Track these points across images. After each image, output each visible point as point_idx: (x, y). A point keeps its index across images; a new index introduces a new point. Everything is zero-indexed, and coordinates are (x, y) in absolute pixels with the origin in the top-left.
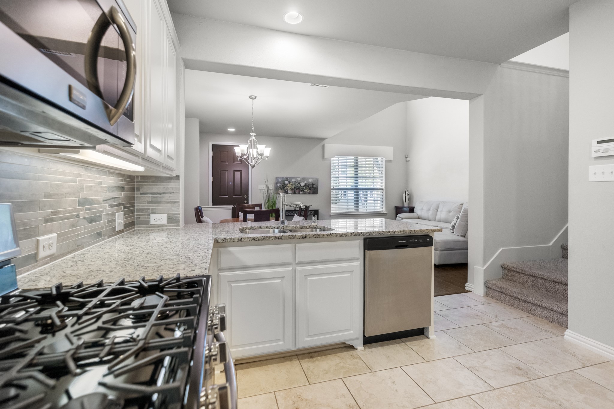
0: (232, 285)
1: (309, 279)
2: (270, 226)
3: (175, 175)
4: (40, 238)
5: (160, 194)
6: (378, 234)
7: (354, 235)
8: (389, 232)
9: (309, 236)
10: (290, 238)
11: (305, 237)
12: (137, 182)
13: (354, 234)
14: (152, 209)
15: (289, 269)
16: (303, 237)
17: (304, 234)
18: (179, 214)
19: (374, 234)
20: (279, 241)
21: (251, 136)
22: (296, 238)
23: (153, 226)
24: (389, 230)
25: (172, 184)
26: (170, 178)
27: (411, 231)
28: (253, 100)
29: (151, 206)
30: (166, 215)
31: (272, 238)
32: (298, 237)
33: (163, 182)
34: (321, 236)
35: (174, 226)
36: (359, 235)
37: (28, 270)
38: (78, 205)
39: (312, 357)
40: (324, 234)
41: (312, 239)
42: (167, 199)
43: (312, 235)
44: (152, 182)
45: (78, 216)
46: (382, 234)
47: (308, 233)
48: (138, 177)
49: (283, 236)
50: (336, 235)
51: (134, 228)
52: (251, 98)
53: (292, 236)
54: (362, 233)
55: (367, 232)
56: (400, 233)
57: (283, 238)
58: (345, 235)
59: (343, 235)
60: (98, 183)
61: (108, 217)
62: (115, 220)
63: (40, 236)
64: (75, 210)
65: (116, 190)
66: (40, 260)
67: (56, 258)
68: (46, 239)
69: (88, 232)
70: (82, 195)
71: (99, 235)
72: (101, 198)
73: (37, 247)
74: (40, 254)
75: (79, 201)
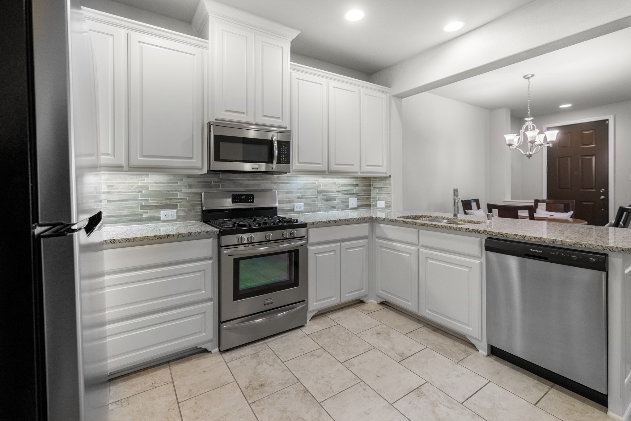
0: (382, 249)
1: (429, 261)
2: (445, 217)
3: (388, 176)
4: (295, 204)
5: (382, 188)
6: (499, 235)
7: (469, 231)
8: (516, 235)
9: (427, 225)
10: (413, 224)
11: (424, 225)
12: (372, 181)
13: (469, 229)
14: (378, 198)
15: (415, 248)
16: (422, 225)
17: (423, 222)
18: (391, 202)
19: (494, 234)
20: (406, 224)
21: (526, 121)
22: (417, 224)
23: (379, 208)
24: (516, 233)
25: (387, 182)
26: (386, 177)
27: (555, 241)
28: (529, 79)
29: (378, 196)
30: (384, 202)
31: (401, 222)
32: (418, 224)
33: (383, 180)
34: (436, 226)
35: (388, 209)
36: (475, 232)
37: (290, 214)
38: (317, 193)
39: (435, 331)
40: (439, 224)
41: (428, 228)
42: (385, 192)
43: (429, 224)
44: (378, 180)
45: (317, 198)
46: (505, 236)
47: (426, 222)
48: (372, 177)
49: (408, 221)
50: (450, 228)
51: (371, 208)
52: (526, 78)
53: (414, 222)
54: (479, 231)
55: (485, 231)
56: (533, 240)
57: (408, 222)
58: (459, 229)
59: (457, 229)
60: (332, 183)
61: (341, 200)
62: (348, 202)
63: (295, 203)
64: (315, 195)
65: (350, 186)
66: (296, 211)
67: (304, 213)
68: (297, 205)
69: (325, 205)
70: (320, 189)
71: (334, 208)
72: (335, 190)
73: (294, 207)
74: (296, 210)
75: (317, 191)
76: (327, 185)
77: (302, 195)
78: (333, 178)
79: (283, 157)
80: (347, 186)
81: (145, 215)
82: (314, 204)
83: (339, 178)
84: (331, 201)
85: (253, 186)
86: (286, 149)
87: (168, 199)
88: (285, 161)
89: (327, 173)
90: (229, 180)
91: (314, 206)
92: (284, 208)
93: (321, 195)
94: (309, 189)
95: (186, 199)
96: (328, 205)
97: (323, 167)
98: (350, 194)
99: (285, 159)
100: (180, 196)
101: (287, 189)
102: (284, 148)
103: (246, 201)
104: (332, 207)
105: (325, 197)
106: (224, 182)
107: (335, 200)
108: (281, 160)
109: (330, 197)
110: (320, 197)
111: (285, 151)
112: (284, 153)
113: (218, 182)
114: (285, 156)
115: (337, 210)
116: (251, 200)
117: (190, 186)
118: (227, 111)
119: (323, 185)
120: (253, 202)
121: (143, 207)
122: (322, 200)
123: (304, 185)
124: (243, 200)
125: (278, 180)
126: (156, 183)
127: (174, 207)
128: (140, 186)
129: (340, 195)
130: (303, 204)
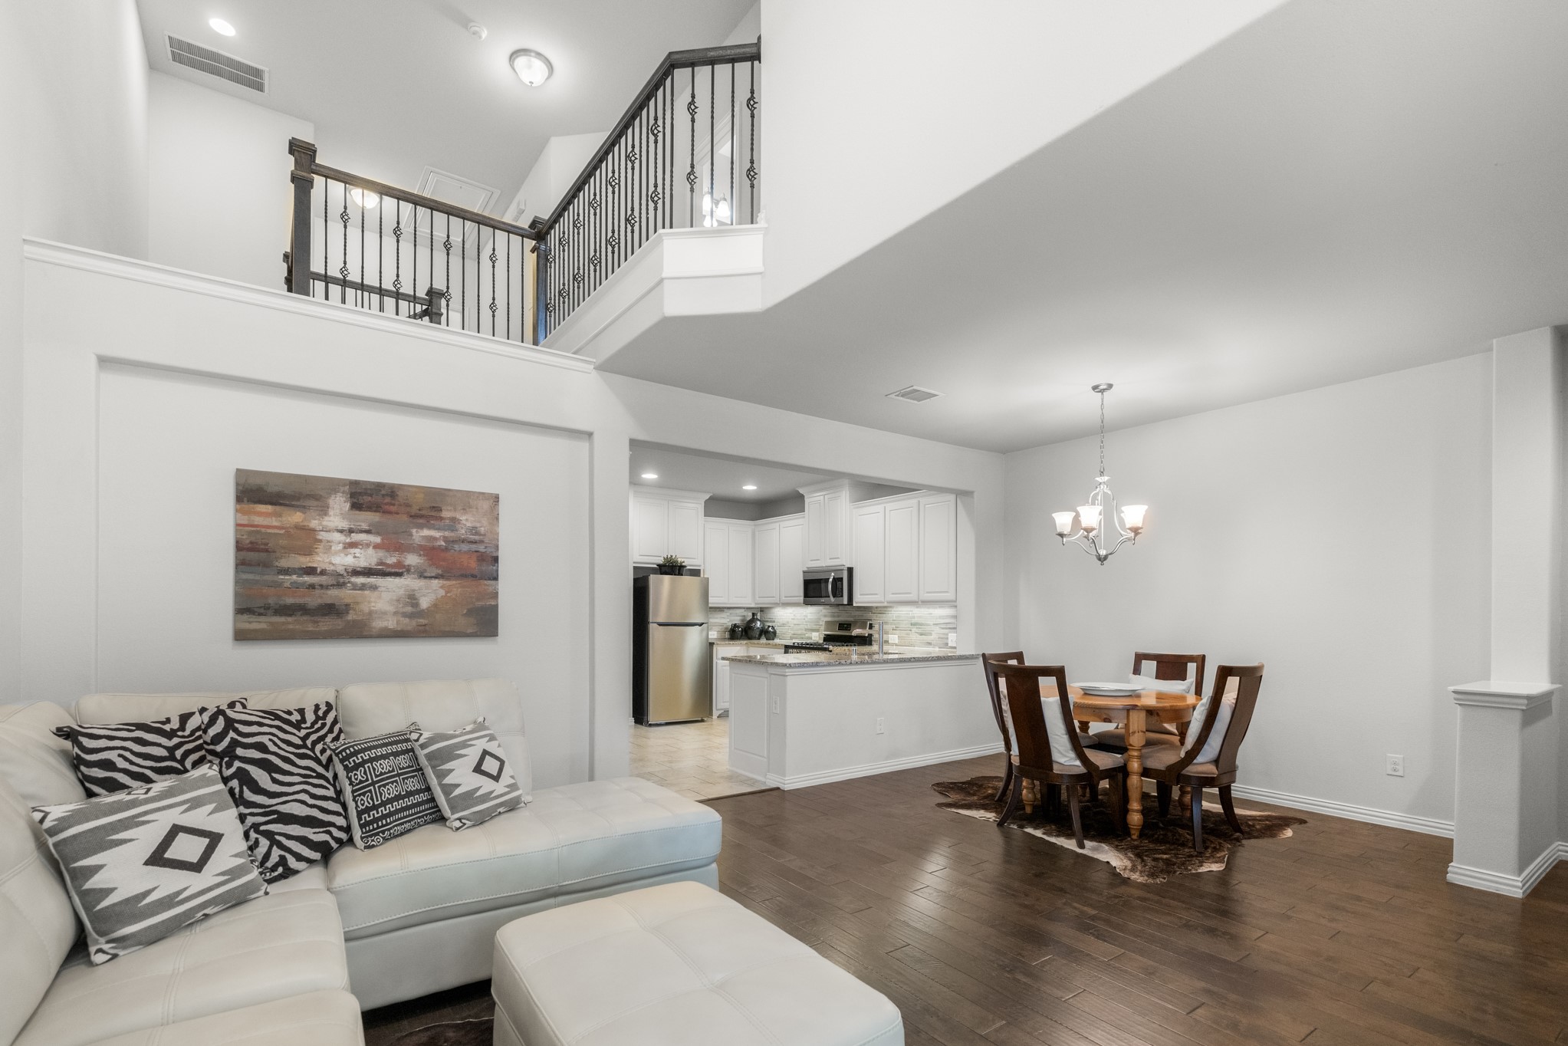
28: (1103, 394)
38: (911, 625)
52: (1097, 390)
61: (938, 635)
62: (947, 638)
63: (890, 634)
69: (917, 640)
70: (913, 621)
71: (930, 644)
72: (931, 623)
73: (887, 639)
74: (889, 642)
75: (911, 623)
77: (896, 627)
78: (929, 608)
80: (946, 619)
83: (936, 608)
85: (852, 616)
86: (842, 584)
89: (920, 603)
90: (837, 611)
93: (917, 628)
94: (902, 621)
95: (820, 625)
96: (922, 640)
97: (913, 597)
98: (950, 628)
100: (817, 622)
101: (883, 619)
102: (840, 583)
103: (846, 629)
104: (927, 641)
105: (920, 631)
106: (835, 613)
107: (931, 634)
109: (925, 630)
110: (914, 630)
114: (839, 591)
116: (850, 628)
117: (825, 616)
118: (811, 561)
119: (916, 617)
120: (851, 630)
121: (806, 630)
122: (916, 634)
123: (898, 616)
124: (844, 628)
125: (870, 611)
126: (806, 613)
128: (800, 615)
129: (937, 630)
130: (897, 636)
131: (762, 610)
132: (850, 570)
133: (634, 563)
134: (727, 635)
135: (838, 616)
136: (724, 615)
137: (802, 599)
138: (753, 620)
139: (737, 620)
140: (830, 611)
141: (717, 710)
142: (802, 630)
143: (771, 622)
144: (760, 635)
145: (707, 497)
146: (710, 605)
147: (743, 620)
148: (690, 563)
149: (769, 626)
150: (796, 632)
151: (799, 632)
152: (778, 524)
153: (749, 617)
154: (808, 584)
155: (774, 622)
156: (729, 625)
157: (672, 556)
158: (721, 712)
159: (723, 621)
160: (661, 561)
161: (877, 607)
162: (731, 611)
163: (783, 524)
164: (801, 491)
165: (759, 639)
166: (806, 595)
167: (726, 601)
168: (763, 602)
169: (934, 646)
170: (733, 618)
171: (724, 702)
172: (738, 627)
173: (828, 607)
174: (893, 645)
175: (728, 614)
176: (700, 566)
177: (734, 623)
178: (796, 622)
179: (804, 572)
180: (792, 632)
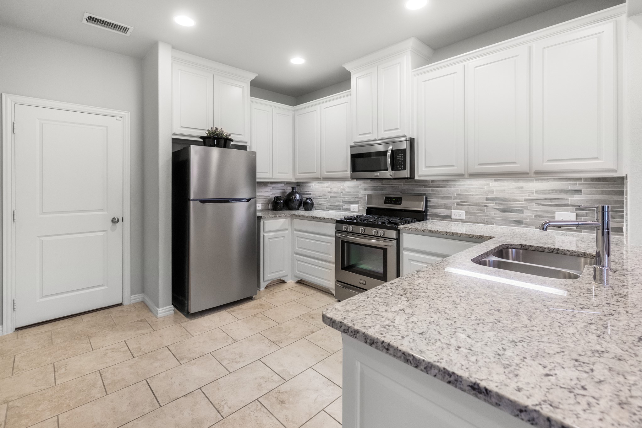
4: (452, 211)
38: (486, 200)
45: (486, 206)
60: (516, 188)
61: (535, 213)
63: (454, 209)
64: (482, 203)
65: (557, 192)
66: (454, 219)
67: (465, 222)
68: (456, 212)
69: (500, 217)
70: (490, 195)
71: (519, 222)
72: (520, 198)
73: (451, 214)
74: (453, 217)
75: (486, 198)
76: (504, 190)
77: (462, 201)
78: (518, 181)
79: (399, 165)
80: (549, 193)
81: (344, 207)
82: (481, 213)
84: (512, 213)
85: (407, 190)
86: (402, 156)
87: (354, 198)
88: (401, 168)
90: (389, 185)
91: (480, 216)
92: (439, 213)
93: (493, 203)
94: (473, 195)
95: (363, 198)
96: (507, 218)
98: (558, 205)
99: (401, 166)
100: (360, 196)
101: (443, 194)
102: (400, 155)
103: (395, 203)
104: (514, 221)
105: (502, 207)
106: (386, 187)
107: (521, 211)
108: (398, 167)
109: (510, 207)
110: (492, 205)
111: (401, 158)
112: (400, 160)
113: (381, 187)
114: (401, 164)
115: (524, 227)
116: (399, 203)
117: (365, 190)
118: (360, 135)
119: (496, 191)
120: (400, 204)
121: (343, 202)
122: (496, 210)
123: (465, 190)
124: (393, 202)
125: (432, 185)
126: (348, 187)
127: (356, 203)
128: (342, 189)
129: (533, 206)
130: (464, 211)
131: (299, 184)
132: (412, 142)
133: (173, 134)
134: (270, 206)
135: (381, 190)
136: (268, 189)
137: (348, 173)
138: (293, 193)
139: (278, 193)
140: (371, 185)
141: (264, 282)
142: (339, 201)
143: (307, 194)
144: (299, 206)
145: (253, 77)
146: (257, 180)
147: (283, 193)
148: (237, 139)
149: (307, 199)
150: (333, 204)
151: (336, 204)
152: (318, 106)
153: (289, 190)
154: (355, 157)
155: (310, 194)
156: (273, 197)
157: (217, 129)
158: (267, 283)
159: (266, 194)
160: (205, 134)
161: (432, 181)
162: (274, 185)
163: (324, 105)
164: (348, 67)
165: (298, 209)
166: (354, 169)
167: (271, 176)
168: (300, 177)
169: (527, 225)
170: (274, 192)
171: (271, 273)
172: (280, 199)
173: (369, 181)
174: (457, 220)
175: (271, 188)
176: (246, 142)
177: (276, 195)
178: (332, 195)
179: (351, 147)
180: (329, 204)
